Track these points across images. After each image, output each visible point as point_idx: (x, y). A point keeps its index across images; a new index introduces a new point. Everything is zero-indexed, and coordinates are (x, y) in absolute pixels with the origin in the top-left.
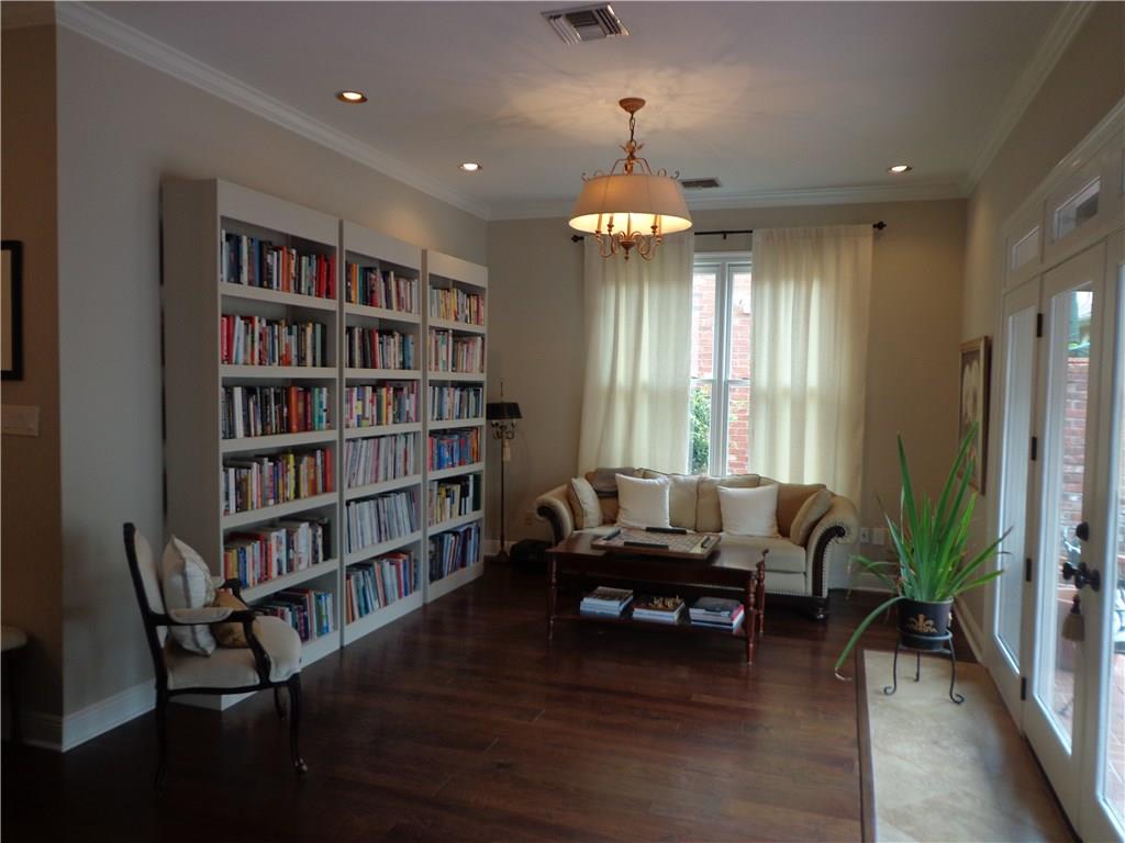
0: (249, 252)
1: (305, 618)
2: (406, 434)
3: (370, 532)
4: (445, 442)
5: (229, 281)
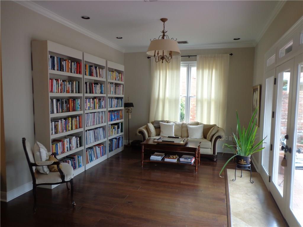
0: (57, 61)
1: (75, 163)
2: (102, 112)
3: (92, 139)
4: (113, 114)
5: (51, 69)
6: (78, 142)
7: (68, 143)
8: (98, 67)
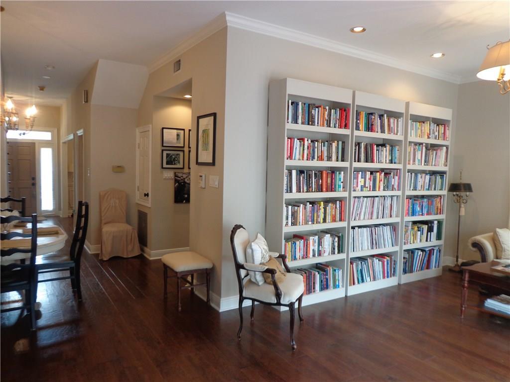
0: (302, 109)
1: (327, 279)
2: (392, 197)
3: (366, 243)
4: (418, 202)
5: (292, 123)
6: (336, 244)
7: (316, 244)
8: (385, 115)
